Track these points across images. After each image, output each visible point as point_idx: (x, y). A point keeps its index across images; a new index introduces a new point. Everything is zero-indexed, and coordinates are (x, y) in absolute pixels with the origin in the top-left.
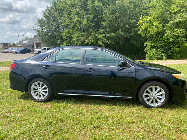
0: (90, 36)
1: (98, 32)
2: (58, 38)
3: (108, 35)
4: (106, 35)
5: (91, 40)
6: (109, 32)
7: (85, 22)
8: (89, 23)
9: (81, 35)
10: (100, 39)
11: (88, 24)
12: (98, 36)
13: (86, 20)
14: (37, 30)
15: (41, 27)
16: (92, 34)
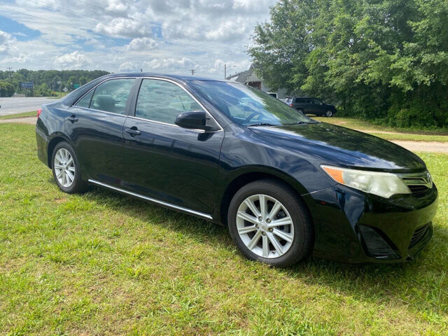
0: (370, 62)
1: (399, 50)
2: (296, 69)
3: (426, 58)
4: (421, 58)
5: (372, 72)
6: (435, 49)
7: (361, 25)
8: (375, 26)
9: (349, 62)
10: (399, 71)
11: (369, 28)
12: (394, 62)
13: (367, 17)
14: (253, 52)
15: (262, 45)
16: (377, 57)
